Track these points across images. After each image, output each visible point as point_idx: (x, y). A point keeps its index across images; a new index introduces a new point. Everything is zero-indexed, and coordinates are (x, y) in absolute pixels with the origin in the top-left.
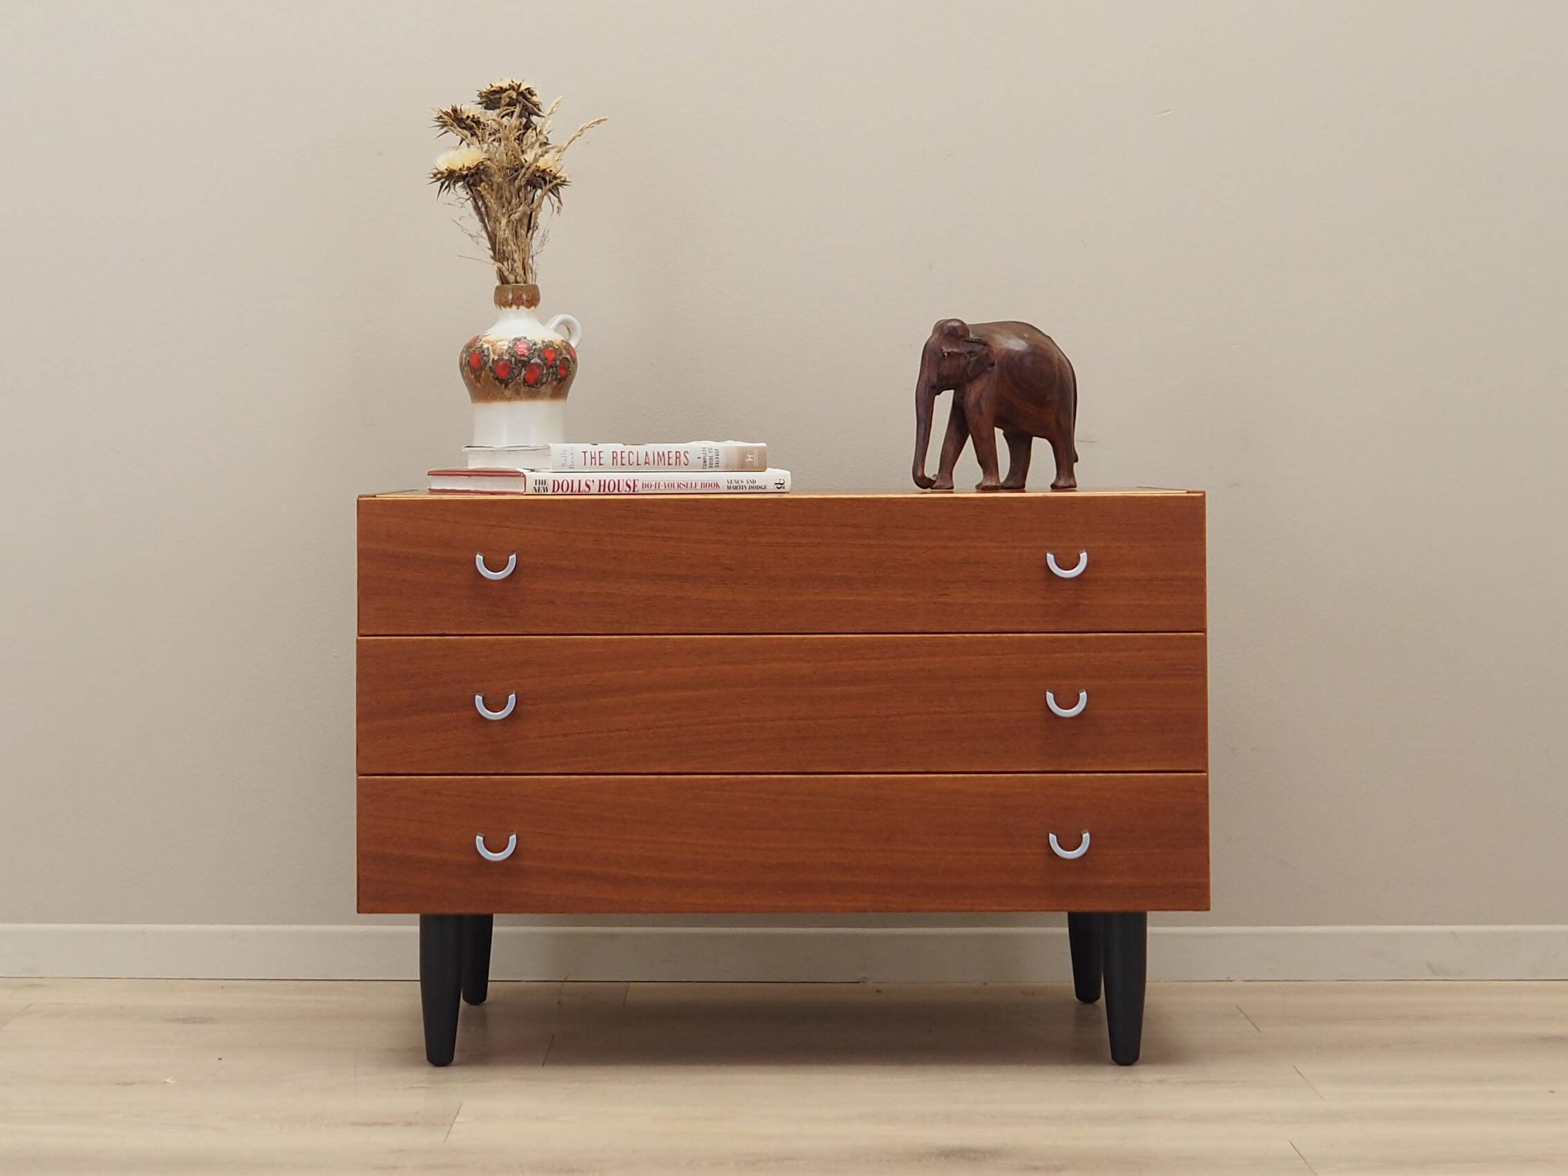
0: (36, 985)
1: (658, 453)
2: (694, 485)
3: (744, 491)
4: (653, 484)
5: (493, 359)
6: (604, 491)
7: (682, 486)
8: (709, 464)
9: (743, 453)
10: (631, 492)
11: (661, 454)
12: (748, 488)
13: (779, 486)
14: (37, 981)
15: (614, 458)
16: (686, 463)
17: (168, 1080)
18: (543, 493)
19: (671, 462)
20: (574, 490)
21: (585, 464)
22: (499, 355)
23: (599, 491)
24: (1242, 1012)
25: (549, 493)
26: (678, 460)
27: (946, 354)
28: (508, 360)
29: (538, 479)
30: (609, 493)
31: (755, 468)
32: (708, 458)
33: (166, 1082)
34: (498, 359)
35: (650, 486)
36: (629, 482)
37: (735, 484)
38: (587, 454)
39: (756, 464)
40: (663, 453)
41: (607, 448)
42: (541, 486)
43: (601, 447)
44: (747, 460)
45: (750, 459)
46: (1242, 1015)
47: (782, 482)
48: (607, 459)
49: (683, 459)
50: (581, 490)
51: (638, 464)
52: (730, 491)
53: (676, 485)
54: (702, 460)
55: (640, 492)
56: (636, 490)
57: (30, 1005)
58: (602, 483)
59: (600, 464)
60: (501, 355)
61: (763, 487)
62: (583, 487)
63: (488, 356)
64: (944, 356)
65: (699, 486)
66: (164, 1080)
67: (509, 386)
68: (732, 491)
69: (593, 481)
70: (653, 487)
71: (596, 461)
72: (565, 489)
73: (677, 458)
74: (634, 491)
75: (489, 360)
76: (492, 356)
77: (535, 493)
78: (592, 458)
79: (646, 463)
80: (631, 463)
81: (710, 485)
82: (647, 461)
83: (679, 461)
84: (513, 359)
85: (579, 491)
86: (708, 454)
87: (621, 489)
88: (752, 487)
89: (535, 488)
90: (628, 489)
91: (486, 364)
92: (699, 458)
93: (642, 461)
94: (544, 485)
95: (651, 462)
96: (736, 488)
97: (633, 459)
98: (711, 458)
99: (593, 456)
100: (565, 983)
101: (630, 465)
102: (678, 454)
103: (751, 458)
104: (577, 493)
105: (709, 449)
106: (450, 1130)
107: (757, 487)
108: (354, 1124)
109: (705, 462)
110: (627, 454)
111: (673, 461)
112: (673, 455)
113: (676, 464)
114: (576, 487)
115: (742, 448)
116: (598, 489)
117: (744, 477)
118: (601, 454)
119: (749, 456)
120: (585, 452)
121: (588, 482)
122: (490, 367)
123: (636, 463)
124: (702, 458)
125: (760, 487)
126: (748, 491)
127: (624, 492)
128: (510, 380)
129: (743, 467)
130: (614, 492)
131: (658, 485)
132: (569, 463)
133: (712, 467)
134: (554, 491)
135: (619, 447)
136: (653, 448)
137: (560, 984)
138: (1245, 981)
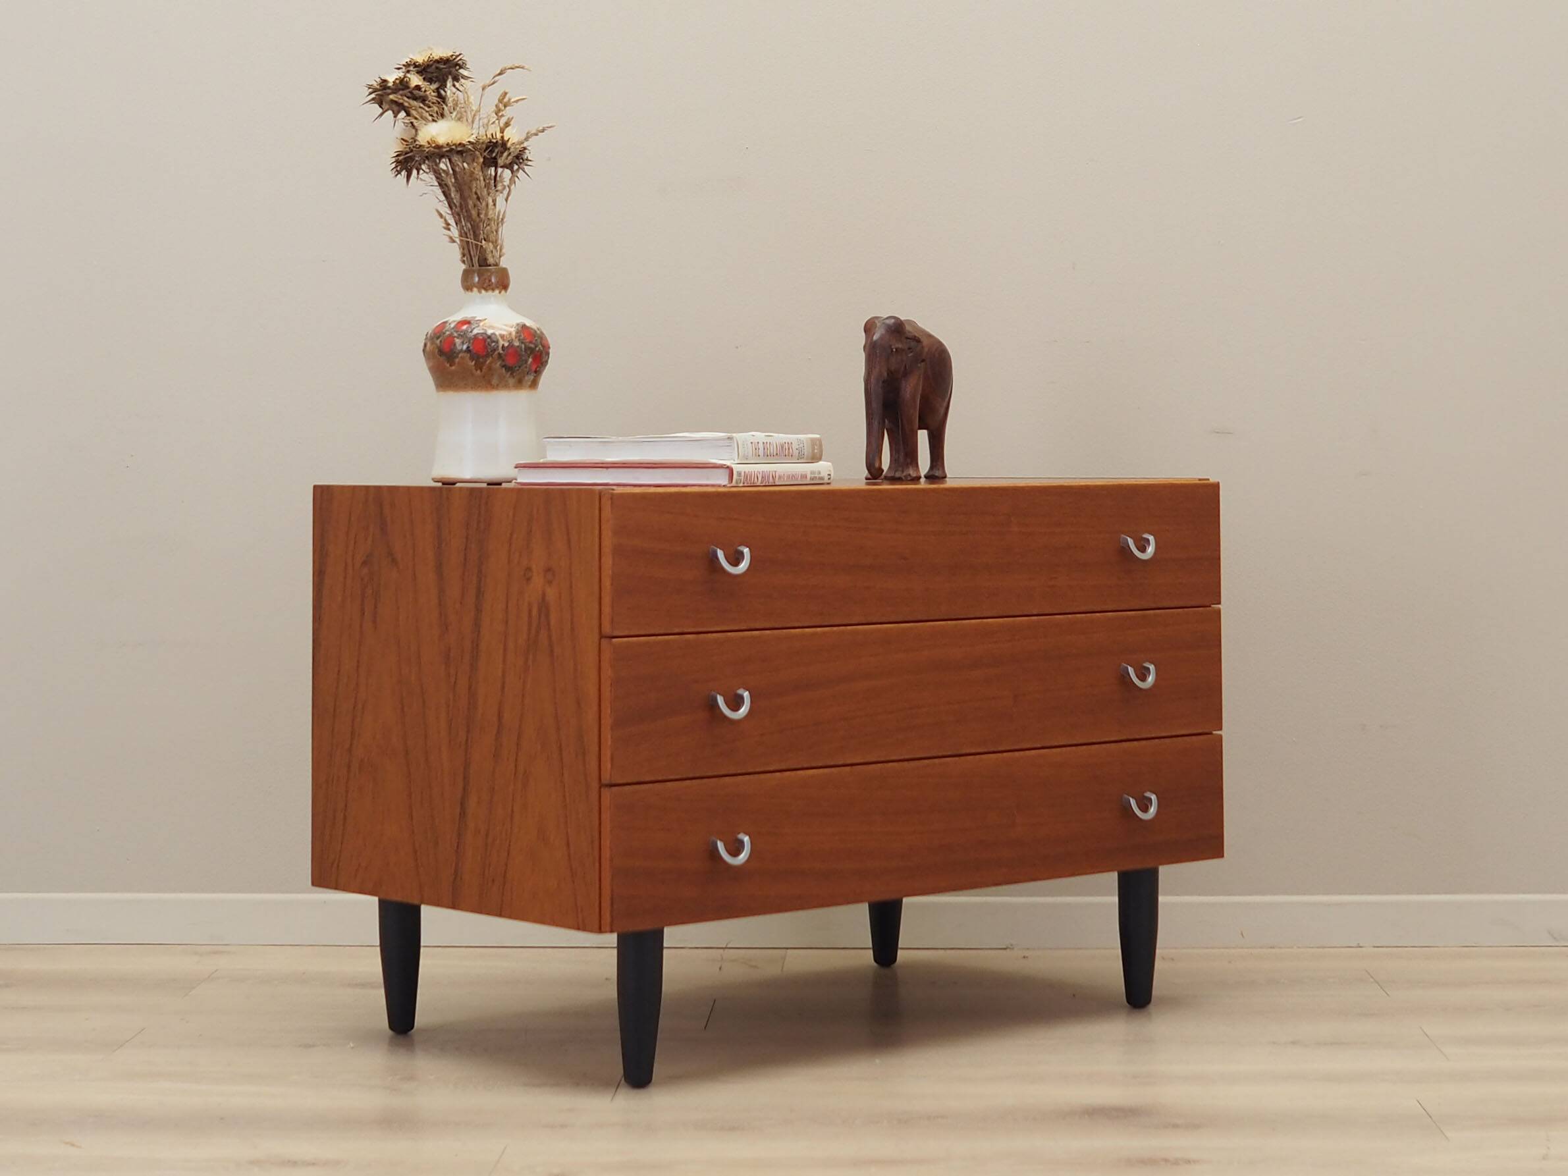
5: (503, 345)
22: (509, 341)
24: (1372, 977)
27: (894, 350)
28: (518, 346)
34: (509, 345)
46: (1372, 980)
60: (511, 342)
63: (497, 342)
64: (892, 351)
67: (515, 374)
75: (498, 347)
76: (501, 342)
84: (523, 346)
91: (494, 350)
100: (726, 950)
106: (616, 1090)
108: (525, 1084)
122: (499, 354)
128: (517, 368)
137: (722, 950)
138: (1374, 947)
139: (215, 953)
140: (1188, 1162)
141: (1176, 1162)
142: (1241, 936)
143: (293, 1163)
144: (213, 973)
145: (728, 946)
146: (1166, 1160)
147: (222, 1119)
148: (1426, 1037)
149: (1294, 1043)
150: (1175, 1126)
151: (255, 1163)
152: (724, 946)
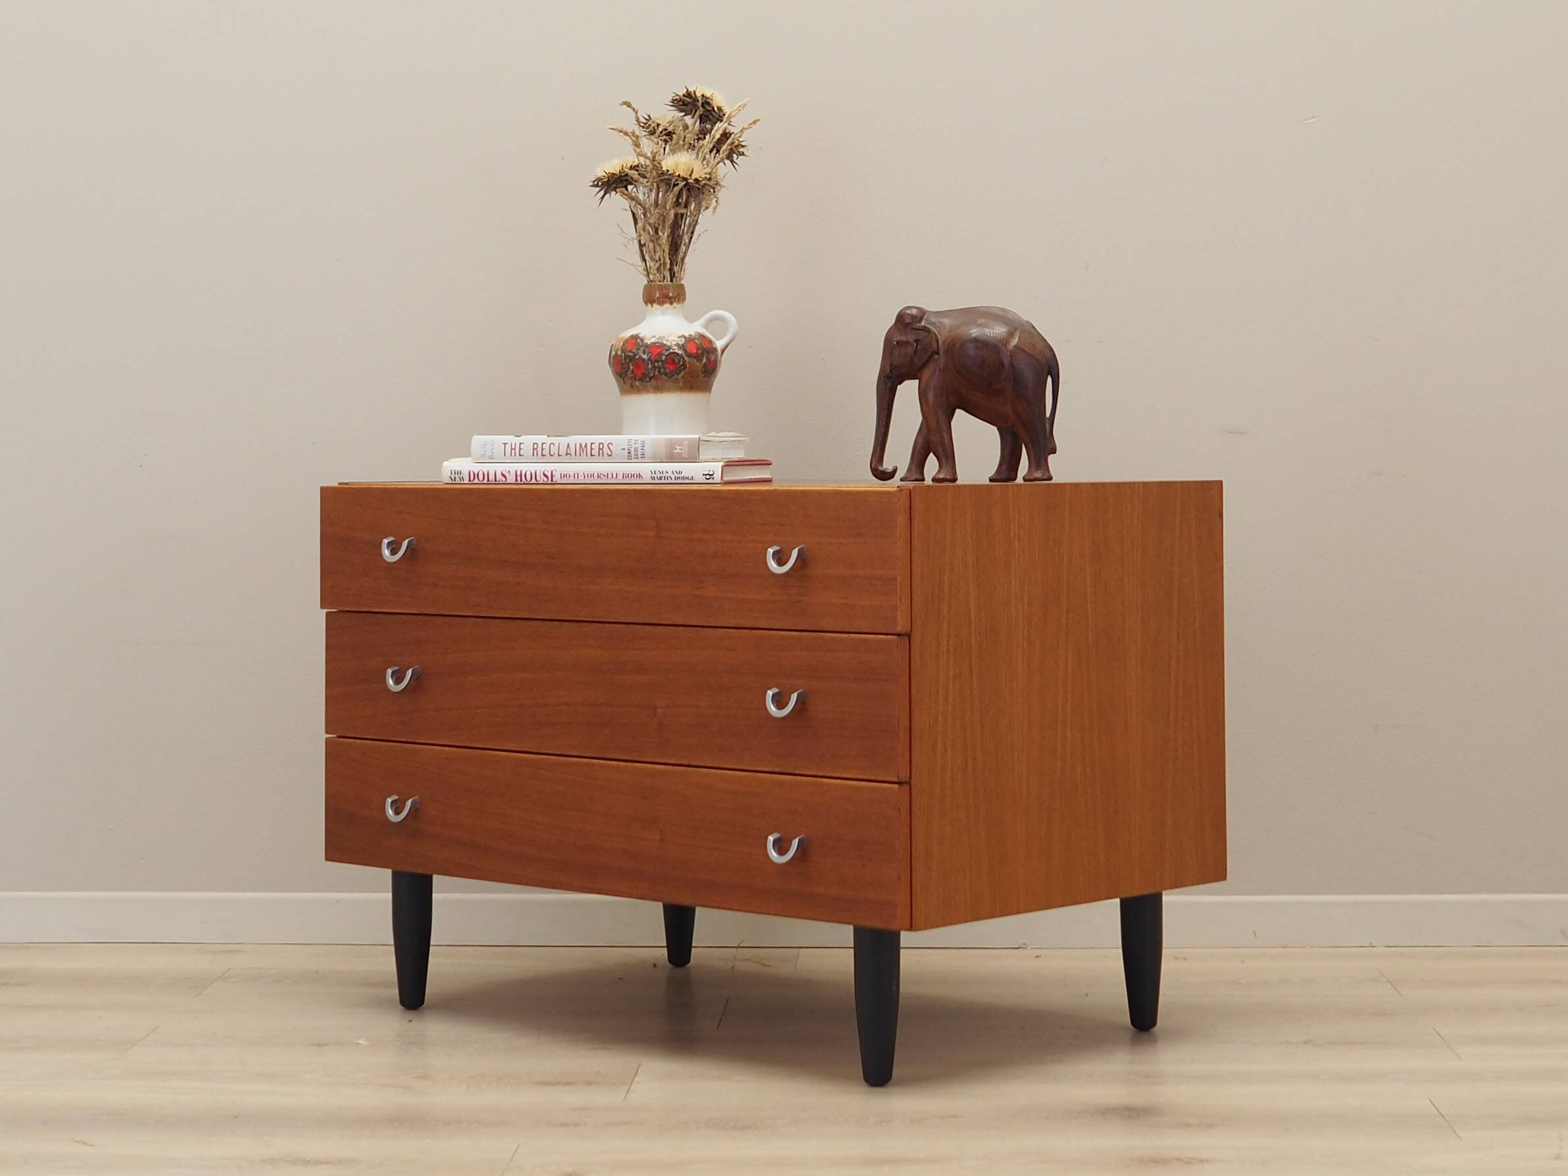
0: (234, 951)
1: (581, 445)
2: (615, 476)
3: (669, 481)
4: (572, 474)
6: (521, 480)
7: (602, 476)
8: (633, 455)
9: (671, 444)
10: (549, 482)
11: (583, 446)
12: (673, 478)
13: (708, 477)
14: (235, 947)
15: (534, 449)
16: (609, 454)
17: (360, 1042)
18: (459, 482)
19: (593, 454)
20: (490, 479)
21: (505, 455)
23: (516, 480)
24: (1385, 977)
25: (465, 482)
26: (601, 451)
27: (895, 342)
29: (453, 468)
30: (526, 482)
31: (685, 458)
32: (633, 449)
33: (358, 1043)
35: (568, 476)
36: (546, 472)
37: (659, 475)
38: (507, 445)
39: (685, 455)
40: (586, 444)
41: (528, 440)
42: (456, 475)
43: (523, 439)
44: (675, 451)
45: (678, 451)
46: (1384, 979)
47: (711, 473)
48: (527, 449)
49: (606, 449)
50: (498, 479)
51: (559, 455)
52: (653, 481)
53: (596, 476)
54: (627, 451)
55: (558, 482)
56: (554, 480)
57: (229, 970)
58: (519, 473)
59: (520, 455)
61: (690, 477)
62: (499, 477)
64: (893, 344)
65: (620, 477)
66: (357, 1041)
68: (657, 481)
69: (509, 472)
70: (572, 478)
71: (516, 453)
72: (481, 478)
73: (599, 449)
74: (552, 480)
77: (451, 482)
78: (512, 449)
79: (567, 454)
80: (552, 454)
81: (633, 476)
82: (568, 452)
83: (602, 453)
85: (495, 481)
86: (634, 446)
87: (538, 479)
88: (678, 478)
89: (450, 477)
90: (546, 479)
92: (624, 449)
93: (563, 452)
94: (459, 475)
95: (573, 453)
96: (661, 479)
97: (554, 450)
98: (636, 449)
99: (513, 447)
100: (740, 949)
101: (551, 455)
102: (601, 446)
103: (680, 449)
104: (493, 482)
105: (636, 441)
106: (629, 1089)
107: (683, 478)
108: (538, 1083)
109: (629, 453)
110: (548, 446)
111: (595, 452)
112: (595, 447)
113: (599, 455)
114: (492, 478)
115: (671, 440)
116: (515, 479)
117: (670, 468)
118: (522, 445)
119: (678, 447)
120: (505, 444)
121: (504, 473)
123: (557, 454)
124: (626, 449)
125: (687, 478)
126: (673, 481)
127: (541, 482)
129: (671, 458)
130: (532, 482)
131: (576, 475)
132: (489, 453)
133: (637, 458)
134: (470, 480)
135: (540, 439)
136: (575, 440)
137: (735, 949)
138: (1387, 947)
139: (229, 951)
140: (1201, 1161)
141: (1189, 1162)
142: (1254, 936)
143: (306, 1163)
144: (226, 972)
145: (741, 945)
146: (1179, 1160)
147: (235, 1117)
148: (1438, 1036)
149: (1306, 1042)
150: (1188, 1125)
151: (271, 1161)
152: (737, 945)
